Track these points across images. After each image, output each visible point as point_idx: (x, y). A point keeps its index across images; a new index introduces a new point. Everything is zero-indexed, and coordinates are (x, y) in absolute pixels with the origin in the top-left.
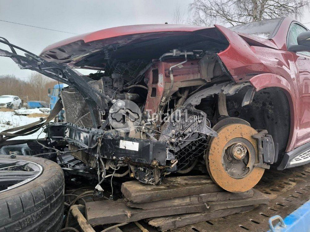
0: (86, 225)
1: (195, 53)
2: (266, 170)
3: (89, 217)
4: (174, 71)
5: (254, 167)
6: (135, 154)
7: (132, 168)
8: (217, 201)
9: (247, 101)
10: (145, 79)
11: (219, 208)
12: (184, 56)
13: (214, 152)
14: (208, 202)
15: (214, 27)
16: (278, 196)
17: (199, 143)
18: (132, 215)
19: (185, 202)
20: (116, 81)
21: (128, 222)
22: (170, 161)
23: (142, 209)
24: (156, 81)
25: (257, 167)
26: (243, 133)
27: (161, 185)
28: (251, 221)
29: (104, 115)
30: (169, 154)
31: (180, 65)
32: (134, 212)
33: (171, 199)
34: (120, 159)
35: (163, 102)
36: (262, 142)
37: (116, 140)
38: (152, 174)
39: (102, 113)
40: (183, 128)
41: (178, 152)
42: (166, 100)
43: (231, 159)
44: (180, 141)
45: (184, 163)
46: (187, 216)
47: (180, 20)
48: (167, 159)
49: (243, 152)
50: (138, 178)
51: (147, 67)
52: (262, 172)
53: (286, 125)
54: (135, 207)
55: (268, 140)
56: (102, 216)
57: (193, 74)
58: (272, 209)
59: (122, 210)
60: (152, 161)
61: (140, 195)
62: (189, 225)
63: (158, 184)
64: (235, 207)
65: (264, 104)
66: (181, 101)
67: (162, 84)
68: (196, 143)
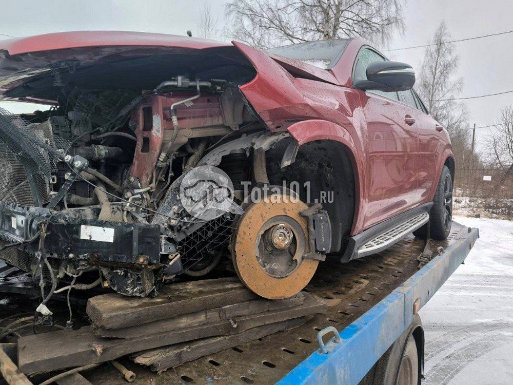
0: (15, 376)
1: (213, 83)
2: (321, 263)
3: (22, 361)
4: (178, 110)
5: (303, 258)
6: (107, 248)
7: (105, 272)
8: (249, 315)
9: (288, 161)
10: (130, 122)
11: (252, 325)
12: (196, 87)
13: (243, 239)
14: (235, 318)
15: (232, 45)
16: (342, 301)
17: (218, 225)
18: (104, 350)
19: (198, 320)
20: (77, 124)
21: (98, 362)
22: (168, 255)
23: (123, 338)
24: (148, 126)
25: (308, 258)
26: (287, 209)
27: (158, 297)
28: (301, 340)
29: (55, 182)
30: (165, 244)
31: (188, 102)
32: (108, 345)
33: (173, 318)
34: (81, 257)
35: (161, 161)
36: (314, 221)
37: (73, 226)
38: (139, 279)
39: (50, 180)
41: (183, 240)
42: (167, 157)
43: (270, 249)
44: (185, 223)
45: (194, 258)
46: (202, 343)
47: (210, 29)
48: (163, 253)
49: (288, 237)
50: (115, 289)
51: (134, 103)
52: (315, 266)
53: (350, 196)
54: (110, 336)
55: (321, 218)
56: (46, 357)
57: (211, 116)
58: (331, 321)
59: (87, 343)
60: (138, 258)
61: (117, 316)
62: (204, 357)
63: (150, 296)
64: (277, 321)
65: (321, 166)
66: (192, 159)
67: (158, 131)
68: (214, 226)
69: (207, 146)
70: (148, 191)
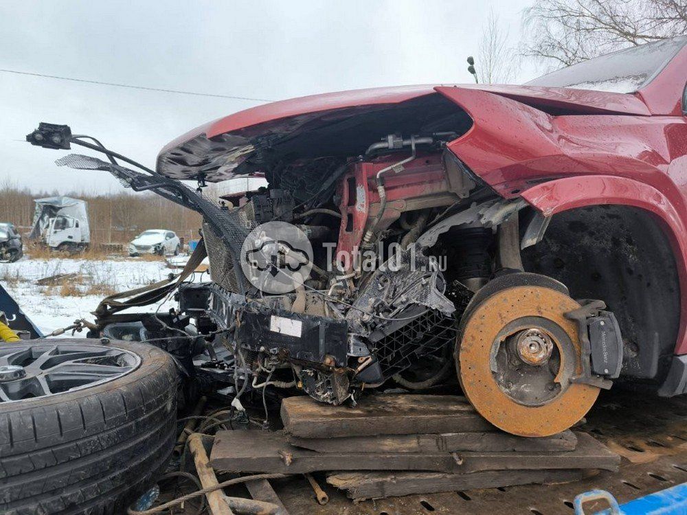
0: (205, 469)
1: (436, 138)
2: (603, 391)
3: (213, 456)
4: (385, 178)
5: (570, 383)
6: (295, 343)
7: (297, 370)
8: (483, 452)
9: (533, 238)
10: (335, 197)
11: (485, 466)
12: (410, 146)
13: (471, 345)
14: (460, 452)
15: (435, 91)
16: (660, 457)
17: (432, 325)
18: (294, 461)
19: (408, 445)
20: (279, 203)
21: (286, 473)
22: (358, 358)
23: (314, 451)
24: (352, 201)
25: (578, 382)
26: (543, 306)
27: (357, 407)
28: (566, 503)
30: (354, 344)
31: (397, 167)
32: (298, 455)
33: (374, 437)
34: (271, 351)
35: (367, 242)
36: (588, 326)
37: (264, 316)
38: (328, 383)
40: (394, 294)
41: (382, 340)
42: (375, 236)
43: (517, 363)
44: (381, 320)
45: (399, 364)
46: (412, 476)
48: (352, 355)
49: (544, 349)
50: (307, 391)
51: (336, 174)
52: (594, 396)
53: (671, 290)
54: (302, 444)
55: (602, 323)
56: (235, 456)
57: (431, 182)
59: (277, 449)
60: (324, 359)
61: (305, 423)
62: (414, 495)
63: (347, 403)
64: (527, 468)
65: (616, 242)
66: (407, 238)
67: (362, 206)
68: (426, 325)
69: (429, 220)
70: (353, 278)
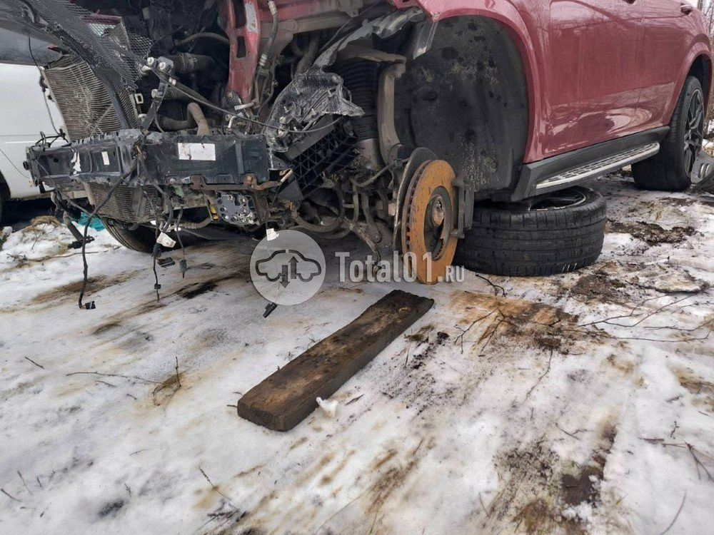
6: (210, 168)
9: (422, 48)
10: (219, 18)
17: (339, 143)
22: (278, 172)
24: (241, 21)
29: (142, 102)
30: (273, 159)
34: (183, 181)
35: (263, 67)
37: (169, 145)
38: (250, 203)
39: (135, 99)
40: (302, 113)
41: (297, 158)
42: (269, 61)
44: (296, 135)
48: (272, 169)
53: (521, 106)
60: (245, 176)
66: (302, 64)
67: (254, 25)
68: (334, 144)
70: (251, 107)
